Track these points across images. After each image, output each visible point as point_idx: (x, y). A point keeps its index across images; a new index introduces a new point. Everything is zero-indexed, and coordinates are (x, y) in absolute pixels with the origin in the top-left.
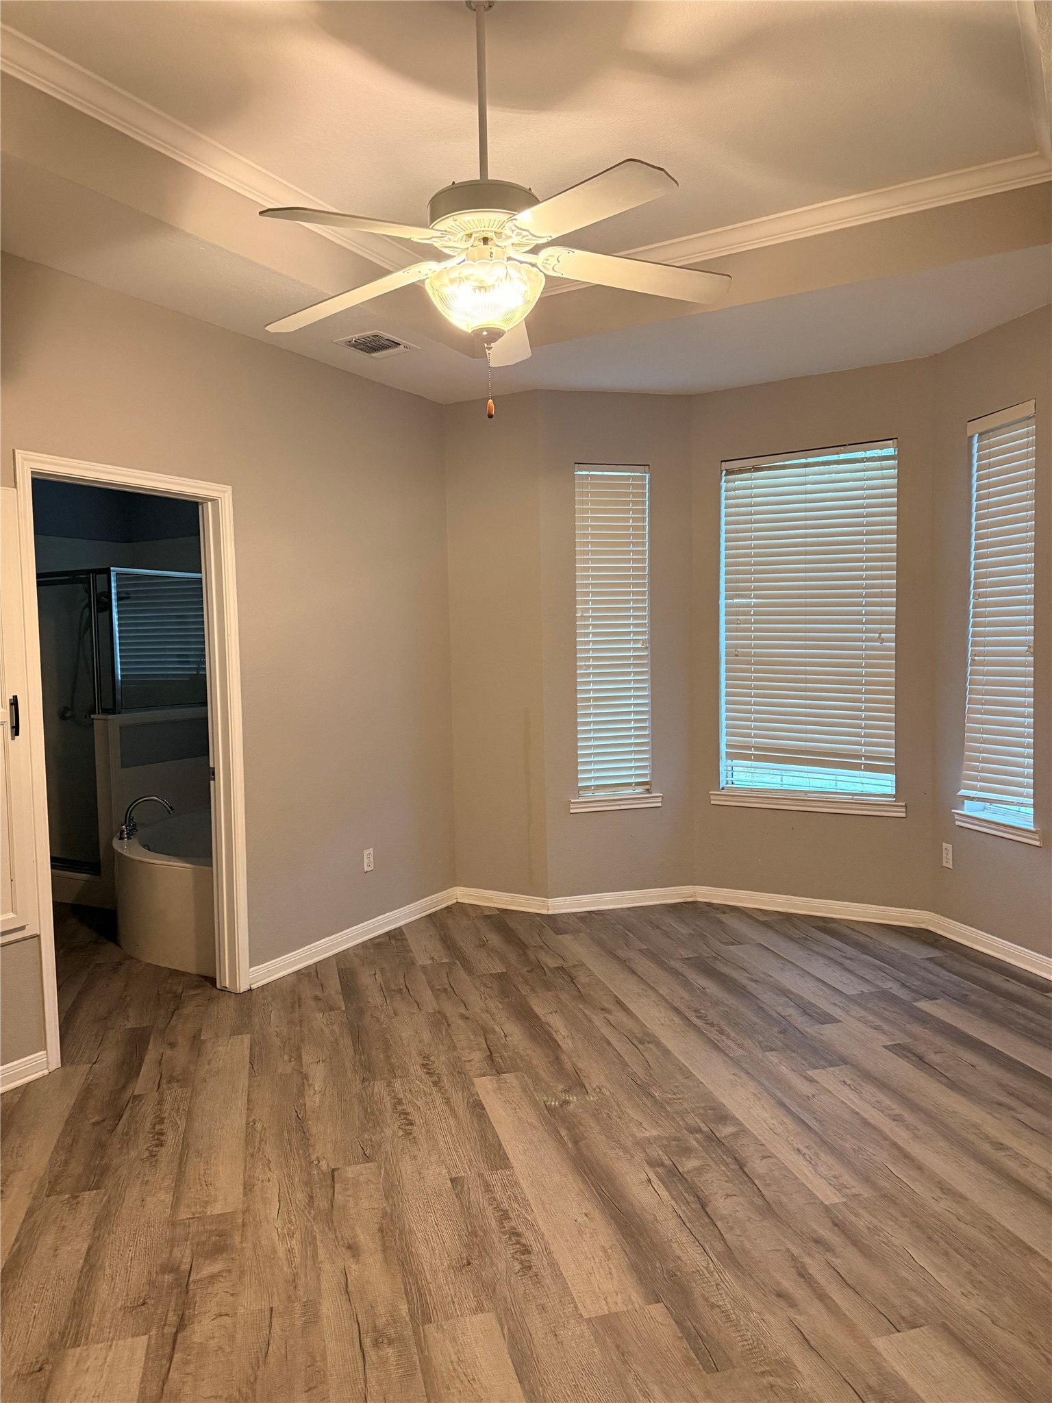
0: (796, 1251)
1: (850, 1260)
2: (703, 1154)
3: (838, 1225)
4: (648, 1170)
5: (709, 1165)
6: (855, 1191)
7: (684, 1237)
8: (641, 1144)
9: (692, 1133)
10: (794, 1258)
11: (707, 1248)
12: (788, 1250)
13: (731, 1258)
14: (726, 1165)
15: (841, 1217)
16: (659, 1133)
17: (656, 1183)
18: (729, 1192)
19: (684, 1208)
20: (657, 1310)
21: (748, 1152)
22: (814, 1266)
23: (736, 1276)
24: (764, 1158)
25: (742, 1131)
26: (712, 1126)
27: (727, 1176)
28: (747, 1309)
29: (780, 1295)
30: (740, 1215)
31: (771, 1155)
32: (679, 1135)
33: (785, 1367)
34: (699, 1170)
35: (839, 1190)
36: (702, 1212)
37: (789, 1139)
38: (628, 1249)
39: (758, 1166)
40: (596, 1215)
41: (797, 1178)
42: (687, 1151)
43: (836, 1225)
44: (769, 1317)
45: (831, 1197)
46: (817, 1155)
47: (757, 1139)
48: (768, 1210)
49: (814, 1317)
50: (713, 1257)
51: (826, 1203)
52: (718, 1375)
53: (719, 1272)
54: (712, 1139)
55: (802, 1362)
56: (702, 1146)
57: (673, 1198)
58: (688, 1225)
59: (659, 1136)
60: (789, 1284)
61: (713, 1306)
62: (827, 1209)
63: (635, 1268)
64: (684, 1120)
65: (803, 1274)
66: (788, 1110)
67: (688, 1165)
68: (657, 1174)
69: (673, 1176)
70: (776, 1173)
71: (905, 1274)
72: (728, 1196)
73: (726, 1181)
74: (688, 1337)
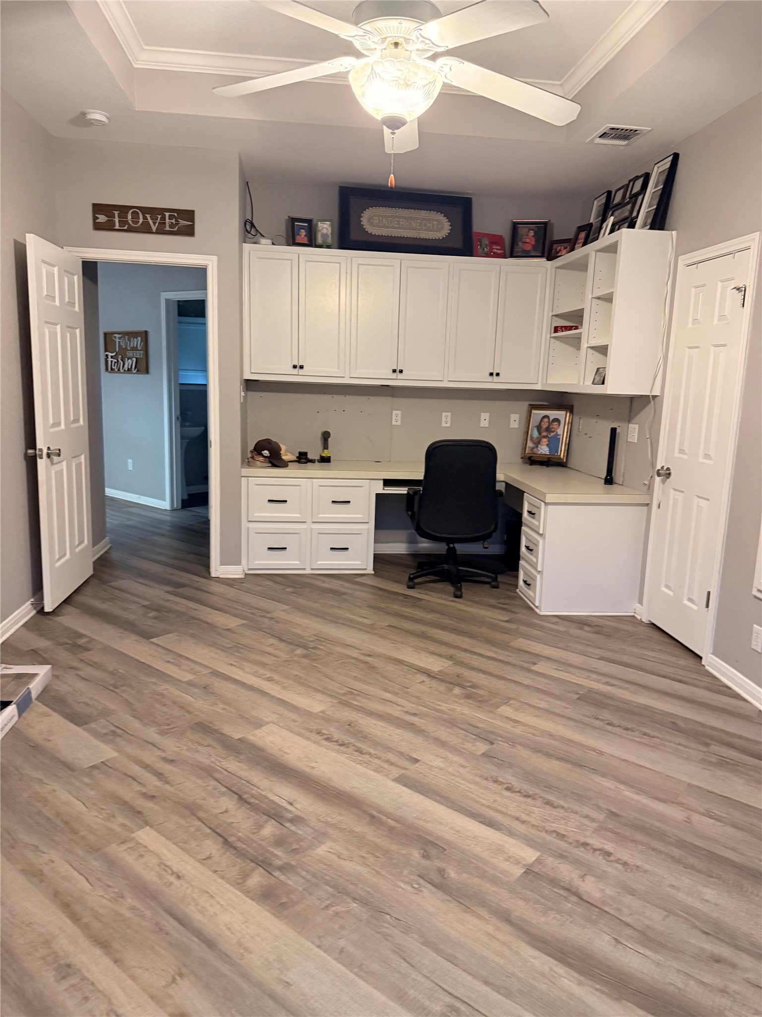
0: (167, 787)
1: (128, 793)
2: (264, 843)
3: (137, 813)
4: (299, 813)
5: (254, 833)
6: (124, 847)
7: (243, 774)
8: (321, 836)
9: (286, 864)
10: (167, 782)
11: (225, 772)
12: (172, 786)
13: (207, 772)
14: (239, 839)
15: (136, 819)
16: (314, 852)
17: (285, 804)
18: (226, 815)
19: (254, 792)
20: (237, 736)
21: (223, 859)
22: (153, 781)
23: (201, 763)
24: (209, 858)
25: (240, 883)
26: (273, 881)
27: (234, 828)
28: (189, 750)
29: (172, 761)
30: (211, 801)
31: (204, 862)
32: (297, 857)
33: (163, 733)
34: (260, 827)
35: (138, 843)
36: (240, 793)
37: (191, 889)
38: (272, 757)
39: (212, 847)
40: (308, 770)
41: (175, 844)
42: (280, 842)
43: (139, 812)
44: (175, 749)
45: (146, 836)
46: (161, 877)
47: (223, 878)
48: (191, 810)
49: (150, 757)
50: (219, 768)
51: (148, 827)
52: (195, 722)
53: (213, 762)
54: (264, 864)
55: (155, 737)
56: (268, 851)
57: (265, 796)
58: (244, 782)
59: (313, 849)
60: (167, 768)
61: (209, 746)
62: (147, 823)
63: (262, 750)
64: (304, 878)
65: (159, 775)
66: (199, 934)
67: (270, 829)
68: (290, 812)
69: (275, 814)
70: (194, 844)
71: (93, 793)
72: (226, 811)
73: (233, 823)
74: (216, 731)
